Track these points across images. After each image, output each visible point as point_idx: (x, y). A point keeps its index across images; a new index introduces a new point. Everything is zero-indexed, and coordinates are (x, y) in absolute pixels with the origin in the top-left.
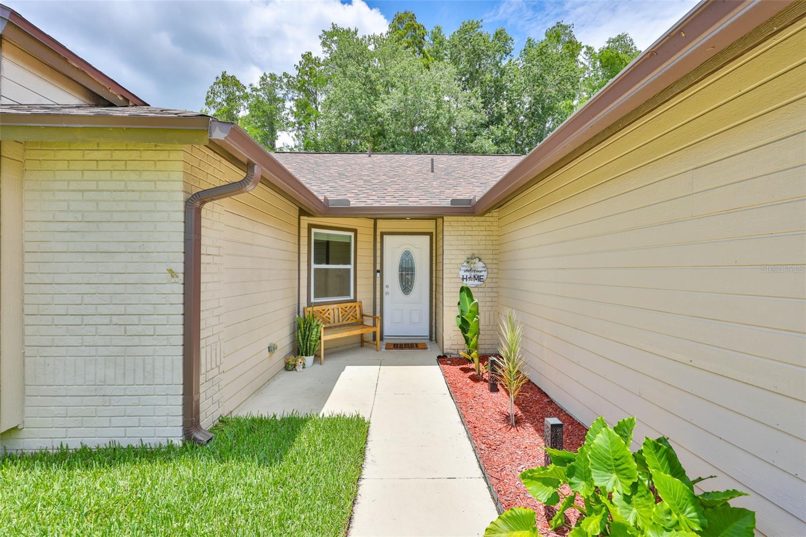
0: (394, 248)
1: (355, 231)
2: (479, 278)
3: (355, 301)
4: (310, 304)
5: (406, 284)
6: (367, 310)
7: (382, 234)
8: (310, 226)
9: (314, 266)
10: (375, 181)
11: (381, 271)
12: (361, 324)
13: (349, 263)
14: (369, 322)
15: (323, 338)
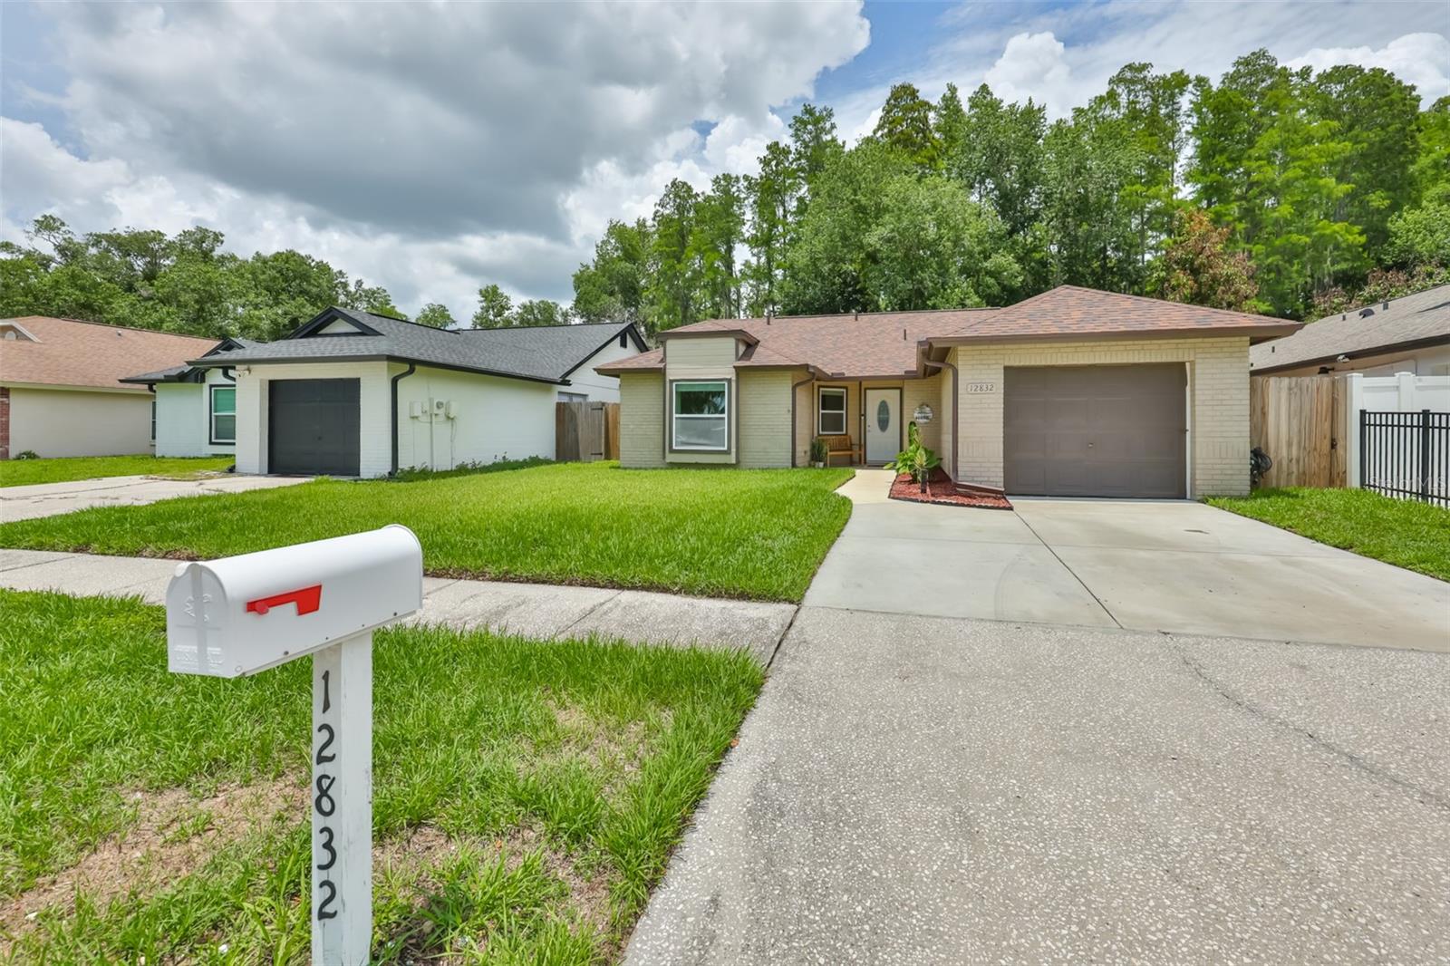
0: (874, 399)
1: (846, 388)
2: (927, 418)
3: (846, 434)
4: (819, 435)
5: (883, 424)
6: (855, 440)
7: (866, 389)
8: (819, 387)
9: (821, 411)
10: (860, 353)
11: (865, 415)
12: (851, 450)
13: (842, 409)
14: (856, 448)
15: (829, 453)
